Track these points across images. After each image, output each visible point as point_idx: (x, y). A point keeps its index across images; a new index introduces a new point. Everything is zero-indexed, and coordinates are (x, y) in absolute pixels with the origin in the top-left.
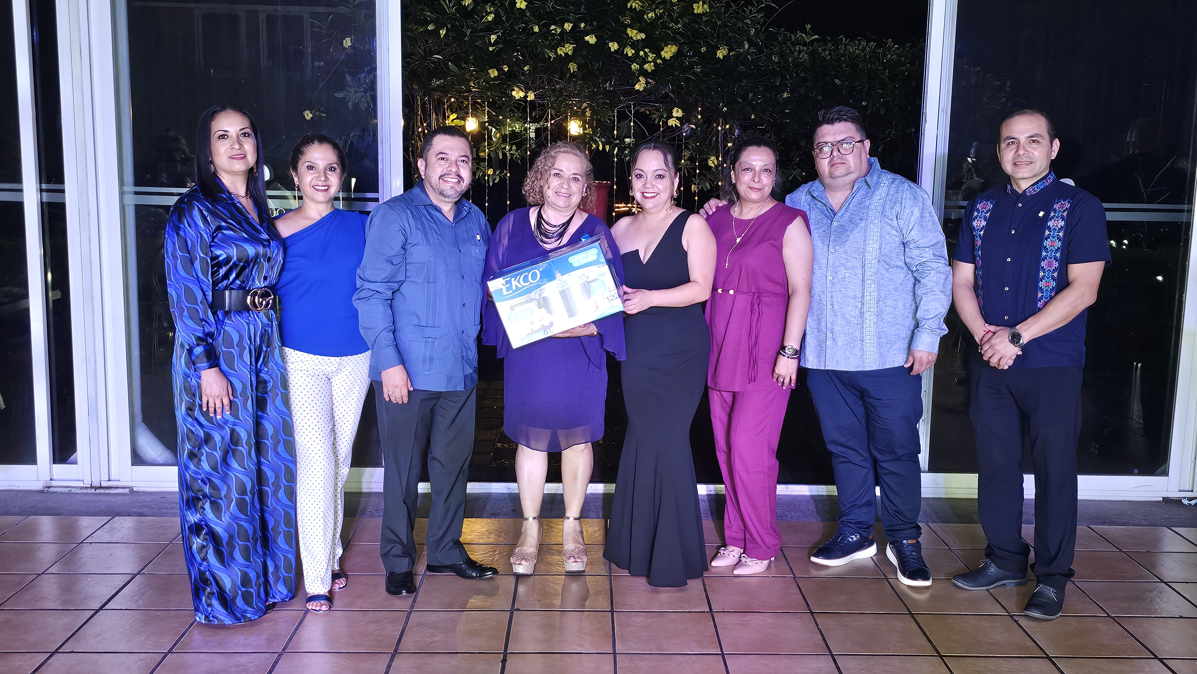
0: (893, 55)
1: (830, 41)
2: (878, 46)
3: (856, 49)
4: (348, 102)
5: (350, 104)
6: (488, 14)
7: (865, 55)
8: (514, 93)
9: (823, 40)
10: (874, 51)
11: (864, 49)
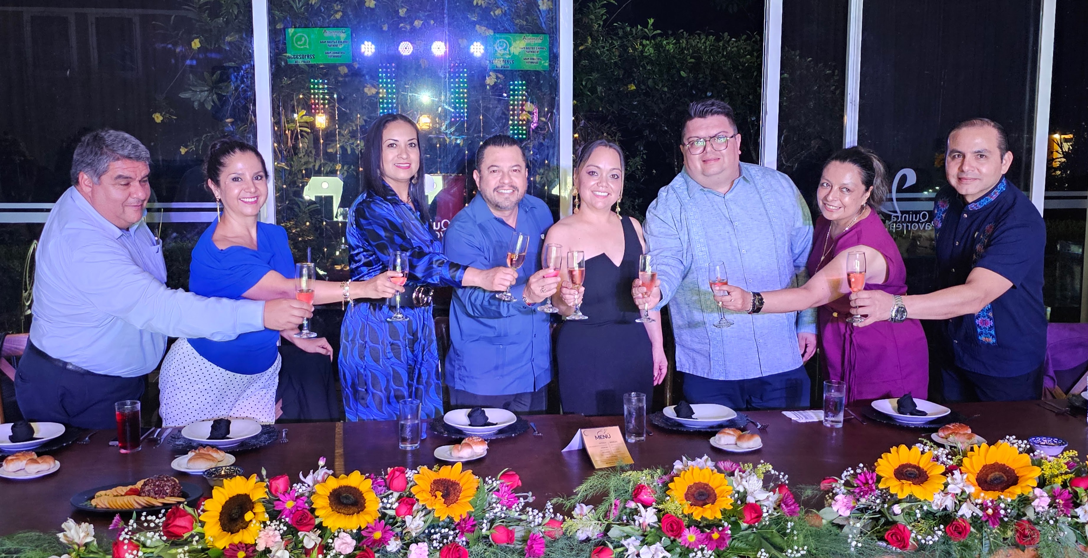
0: (733, 48)
1: (672, 35)
2: (718, 40)
3: (698, 42)
4: (194, 102)
5: (196, 104)
6: (337, 12)
7: (706, 48)
8: (366, 90)
9: (665, 35)
10: (713, 45)
11: (705, 43)
